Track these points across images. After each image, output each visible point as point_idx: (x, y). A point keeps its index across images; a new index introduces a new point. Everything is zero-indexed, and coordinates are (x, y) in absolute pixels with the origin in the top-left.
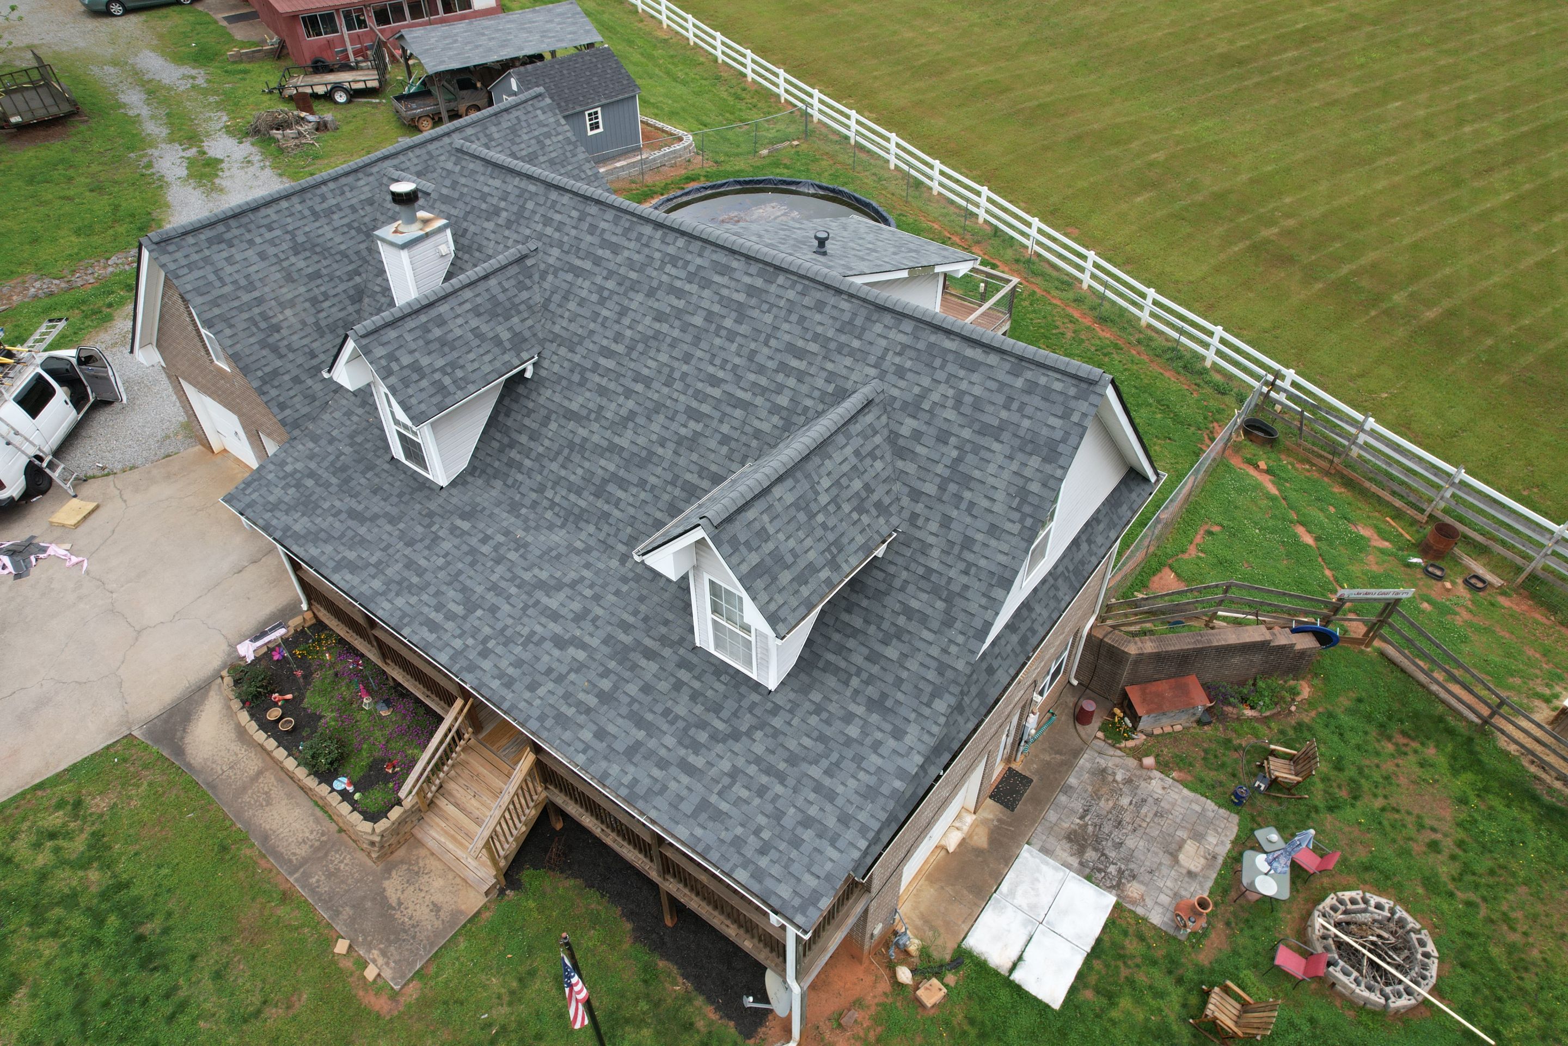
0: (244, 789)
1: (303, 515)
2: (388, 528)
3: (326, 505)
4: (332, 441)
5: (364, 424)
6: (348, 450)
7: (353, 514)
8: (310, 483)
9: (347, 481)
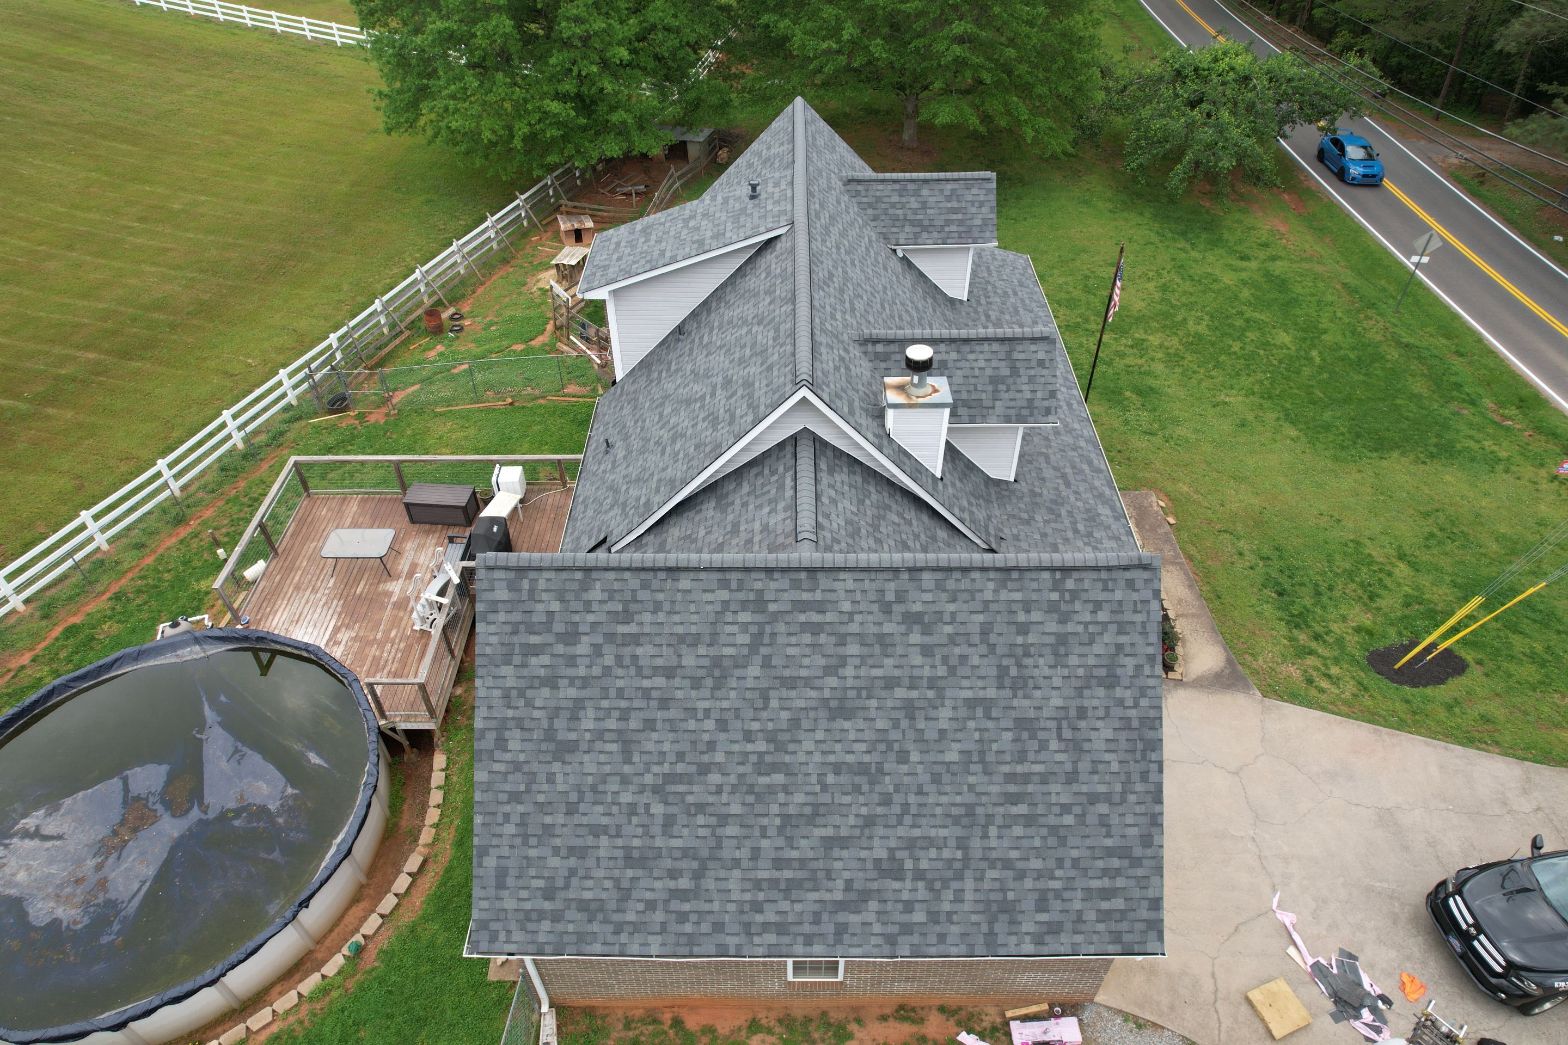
0: (1193, 615)
1: (1099, 515)
2: (1052, 457)
3: (1079, 504)
4: (1044, 535)
5: (1011, 521)
6: (1038, 518)
7: (1068, 485)
8: (1080, 527)
9: (1055, 502)
